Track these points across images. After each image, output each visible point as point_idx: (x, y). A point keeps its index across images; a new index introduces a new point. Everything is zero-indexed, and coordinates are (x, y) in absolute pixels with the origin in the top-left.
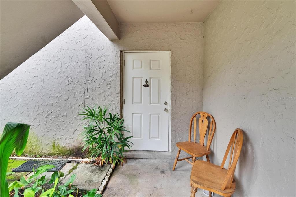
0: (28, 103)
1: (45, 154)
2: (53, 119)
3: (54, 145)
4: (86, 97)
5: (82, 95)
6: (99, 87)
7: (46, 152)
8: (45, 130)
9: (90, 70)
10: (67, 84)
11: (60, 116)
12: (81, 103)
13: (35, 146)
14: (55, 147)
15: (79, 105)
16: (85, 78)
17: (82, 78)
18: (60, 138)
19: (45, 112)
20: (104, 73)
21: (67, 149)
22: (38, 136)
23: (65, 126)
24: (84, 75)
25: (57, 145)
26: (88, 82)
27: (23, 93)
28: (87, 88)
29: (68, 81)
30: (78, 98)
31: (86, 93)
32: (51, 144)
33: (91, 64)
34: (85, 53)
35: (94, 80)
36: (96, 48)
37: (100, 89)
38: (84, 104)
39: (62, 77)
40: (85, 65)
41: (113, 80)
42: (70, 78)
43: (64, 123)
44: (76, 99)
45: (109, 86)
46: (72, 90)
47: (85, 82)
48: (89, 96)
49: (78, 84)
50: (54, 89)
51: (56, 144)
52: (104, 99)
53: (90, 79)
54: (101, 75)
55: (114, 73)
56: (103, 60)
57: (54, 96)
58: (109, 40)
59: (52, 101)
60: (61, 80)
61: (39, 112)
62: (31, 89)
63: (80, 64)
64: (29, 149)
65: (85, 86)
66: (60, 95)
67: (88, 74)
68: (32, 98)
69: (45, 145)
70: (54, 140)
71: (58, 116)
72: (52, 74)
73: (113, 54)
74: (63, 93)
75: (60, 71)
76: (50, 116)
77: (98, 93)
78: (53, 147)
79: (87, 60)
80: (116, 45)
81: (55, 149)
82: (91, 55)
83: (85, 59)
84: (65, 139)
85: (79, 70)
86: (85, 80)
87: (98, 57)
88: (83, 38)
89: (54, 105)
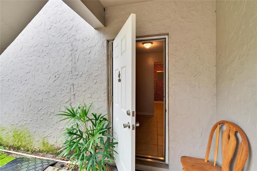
0: (22, 98)
1: (37, 151)
2: (43, 116)
3: (44, 142)
4: (72, 94)
5: (68, 91)
6: (84, 82)
7: (37, 148)
8: (36, 126)
9: (75, 64)
10: (54, 79)
11: (49, 113)
12: (67, 100)
13: (28, 141)
14: (44, 144)
15: (65, 102)
16: (71, 73)
17: (68, 73)
18: (49, 135)
19: (36, 108)
20: (89, 67)
21: (55, 147)
22: (31, 131)
23: (53, 123)
24: (69, 69)
25: (47, 142)
26: (73, 77)
27: (18, 88)
28: (73, 83)
29: (56, 76)
30: (65, 94)
31: (72, 90)
32: (41, 141)
33: (77, 57)
34: (70, 46)
35: (80, 74)
36: (81, 40)
37: (85, 84)
38: (70, 101)
39: (50, 72)
40: (70, 59)
41: (98, 74)
42: (57, 74)
43: (52, 120)
44: (63, 95)
45: (95, 81)
46: (59, 86)
47: (71, 78)
48: (74, 92)
49: (65, 79)
50: (43, 85)
51: (45, 141)
52: (90, 96)
53: (75, 74)
54: (86, 69)
55: (100, 66)
56: (88, 52)
57: (43, 92)
58: (95, 29)
59: (42, 97)
60: (49, 75)
61: (31, 108)
62: (24, 85)
63: (66, 58)
64: (24, 144)
65: (71, 82)
66: (49, 91)
67: (74, 68)
68: (25, 94)
69: (36, 141)
70: (43, 137)
71: (47, 112)
72: (41, 69)
73: (99, 44)
74: (51, 89)
75: (48, 66)
76: (40, 112)
77: (84, 89)
78: (43, 144)
79: (73, 53)
80: (102, 35)
81: (44, 146)
82: (76, 47)
83: (70, 53)
84: (53, 137)
85: (65, 65)
86: (71, 75)
87: (83, 49)
88: (69, 29)
89: (43, 102)
